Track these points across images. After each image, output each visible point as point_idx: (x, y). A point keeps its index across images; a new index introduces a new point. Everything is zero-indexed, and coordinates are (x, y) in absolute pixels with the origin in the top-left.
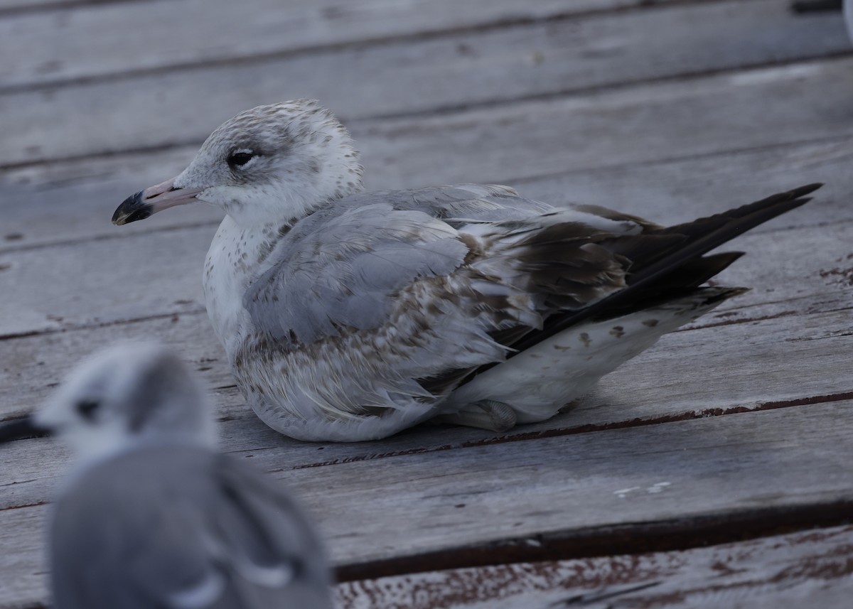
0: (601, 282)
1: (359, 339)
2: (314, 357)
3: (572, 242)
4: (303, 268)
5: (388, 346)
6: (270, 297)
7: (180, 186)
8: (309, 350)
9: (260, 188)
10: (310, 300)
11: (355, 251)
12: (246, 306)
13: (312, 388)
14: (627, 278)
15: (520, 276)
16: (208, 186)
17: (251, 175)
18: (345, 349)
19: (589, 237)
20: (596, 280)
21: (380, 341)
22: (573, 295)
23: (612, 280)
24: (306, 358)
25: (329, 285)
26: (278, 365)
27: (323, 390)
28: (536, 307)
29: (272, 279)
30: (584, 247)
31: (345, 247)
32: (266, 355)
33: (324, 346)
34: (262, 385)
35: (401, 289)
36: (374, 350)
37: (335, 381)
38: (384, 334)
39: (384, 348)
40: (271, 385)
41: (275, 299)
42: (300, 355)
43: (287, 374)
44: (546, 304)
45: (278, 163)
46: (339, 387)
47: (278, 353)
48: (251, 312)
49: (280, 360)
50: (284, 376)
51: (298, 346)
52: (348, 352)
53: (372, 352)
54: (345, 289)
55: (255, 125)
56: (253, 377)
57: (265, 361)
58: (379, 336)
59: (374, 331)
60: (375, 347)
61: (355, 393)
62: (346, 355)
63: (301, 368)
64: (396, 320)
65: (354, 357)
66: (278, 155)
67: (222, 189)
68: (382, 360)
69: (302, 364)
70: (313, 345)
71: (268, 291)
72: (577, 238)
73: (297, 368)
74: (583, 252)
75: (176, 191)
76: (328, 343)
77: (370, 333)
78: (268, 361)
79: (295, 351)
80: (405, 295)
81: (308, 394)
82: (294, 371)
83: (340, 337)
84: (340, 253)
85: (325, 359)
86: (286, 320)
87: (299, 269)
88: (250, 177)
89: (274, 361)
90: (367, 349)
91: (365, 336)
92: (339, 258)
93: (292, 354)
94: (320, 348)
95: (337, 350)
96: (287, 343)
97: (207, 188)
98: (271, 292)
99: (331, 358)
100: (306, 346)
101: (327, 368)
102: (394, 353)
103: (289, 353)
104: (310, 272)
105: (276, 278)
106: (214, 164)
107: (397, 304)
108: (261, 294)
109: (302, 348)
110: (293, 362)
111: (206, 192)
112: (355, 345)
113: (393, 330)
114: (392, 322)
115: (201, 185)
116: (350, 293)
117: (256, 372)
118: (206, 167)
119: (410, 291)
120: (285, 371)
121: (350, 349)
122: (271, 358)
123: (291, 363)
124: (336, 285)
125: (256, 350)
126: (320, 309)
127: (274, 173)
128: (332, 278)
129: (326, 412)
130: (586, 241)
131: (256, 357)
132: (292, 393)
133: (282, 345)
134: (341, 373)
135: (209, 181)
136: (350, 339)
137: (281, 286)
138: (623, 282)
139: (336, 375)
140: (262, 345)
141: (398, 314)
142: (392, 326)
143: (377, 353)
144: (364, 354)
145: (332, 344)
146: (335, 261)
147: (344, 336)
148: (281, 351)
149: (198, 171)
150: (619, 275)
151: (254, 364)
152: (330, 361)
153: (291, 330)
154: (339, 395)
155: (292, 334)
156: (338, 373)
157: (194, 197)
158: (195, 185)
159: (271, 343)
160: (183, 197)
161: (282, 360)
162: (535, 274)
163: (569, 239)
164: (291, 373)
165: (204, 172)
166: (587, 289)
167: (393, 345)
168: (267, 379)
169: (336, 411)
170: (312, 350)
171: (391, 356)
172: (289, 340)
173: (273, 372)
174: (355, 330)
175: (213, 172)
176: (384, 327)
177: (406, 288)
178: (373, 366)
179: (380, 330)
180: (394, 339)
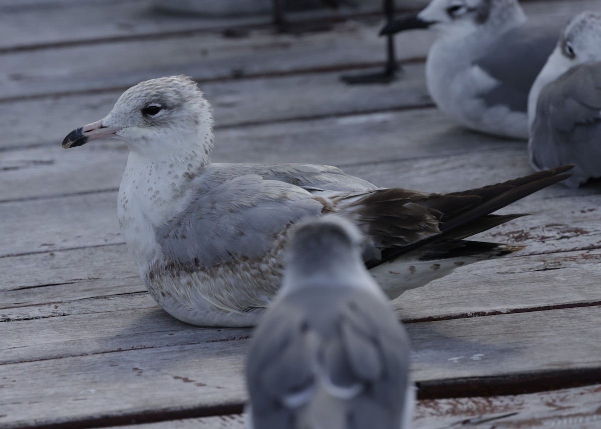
0: (422, 228)
1: (248, 266)
2: (213, 275)
3: (396, 201)
4: (205, 217)
5: (270, 271)
6: (179, 236)
7: (107, 125)
8: (209, 271)
9: (162, 130)
10: (213, 238)
11: (243, 207)
12: (158, 241)
13: (210, 295)
14: (440, 226)
15: (362, 225)
16: (125, 126)
17: (158, 122)
18: (237, 271)
19: (408, 198)
20: (418, 227)
21: (264, 267)
22: (402, 237)
23: (430, 227)
24: (206, 276)
25: (226, 229)
26: (184, 280)
27: (219, 296)
28: (376, 245)
29: (179, 224)
30: (406, 205)
31: (235, 204)
32: (175, 273)
33: (221, 269)
34: (171, 291)
35: (279, 233)
36: (260, 273)
37: (228, 290)
38: (267, 262)
39: (267, 271)
40: (178, 292)
41: (184, 237)
42: (202, 274)
43: (191, 286)
44: (383, 243)
45: (175, 114)
46: (232, 295)
47: (184, 272)
48: (162, 245)
49: (185, 276)
50: (188, 288)
51: (199, 268)
52: (240, 273)
53: (258, 274)
54: (238, 231)
55: (161, 88)
56: (164, 286)
57: (174, 277)
58: (263, 263)
59: (260, 260)
60: (260, 270)
61: (243, 298)
62: (238, 275)
63: (202, 282)
64: (276, 253)
65: (245, 278)
66: (175, 109)
67: (135, 129)
68: (265, 279)
69: (204, 280)
70: (212, 268)
71: (177, 232)
72: (400, 199)
73: (200, 282)
74: (406, 209)
75: (104, 129)
76: (224, 267)
77: (257, 262)
78: (176, 277)
79: (197, 271)
80: (282, 237)
81: (207, 298)
82: (196, 284)
83: (233, 263)
84: (232, 208)
85: (222, 277)
86: (192, 250)
87: (201, 218)
88: (157, 123)
89: (181, 277)
90: (254, 272)
91: (253, 263)
92: (232, 211)
93: (195, 273)
94: (218, 270)
95: (231, 272)
96: (191, 266)
97: (124, 128)
98: (180, 232)
99: (226, 276)
100: (206, 268)
101: (223, 283)
102: (274, 274)
103: (192, 272)
104: (210, 220)
105: (182, 224)
106: (131, 112)
107: (276, 243)
108: (172, 233)
109: (203, 269)
110: (196, 278)
111: (124, 130)
112: (246, 269)
113: (273, 260)
114: (273, 255)
115: (120, 125)
116: (242, 234)
117: (167, 283)
118: (125, 114)
119: (284, 234)
120: (189, 284)
121: (242, 272)
122: (179, 275)
123: (194, 279)
124: (232, 229)
125: (166, 268)
126: (221, 244)
127: (173, 120)
128: (228, 224)
129: (220, 310)
130: (407, 201)
131: (166, 274)
132: (194, 297)
133: (187, 267)
134: (233, 286)
135: (126, 123)
136: (242, 265)
137: (188, 229)
138: (438, 229)
139: (229, 287)
140: (171, 266)
141: (277, 249)
142: (273, 257)
143: (262, 274)
144: (252, 275)
145: (227, 268)
146: (229, 213)
147: (236, 262)
148: (186, 271)
149: (119, 116)
150: (435, 223)
151: (164, 278)
152: (225, 278)
153: (195, 258)
154: (231, 300)
155: (196, 261)
156: (231, 286)
157: (115, 133)
158: (117, 125)
159: (178, 265)
160: (108, 133)
161: (187, 276)
162: (373, 223)
163: (394, 200)
164: (194, 285)
165: (124, 117)
166: (412, 233)
167: (274, 269)
168: (175, 289)
169: (228, 309)
170: (211, 271)
171: (272, 276)
172: (193, 264)
173: (180, 284)
174: (245, 258)
175: (130, 117)
176: (267, 258)
177: (281, 232)
178: (258, 282)
179: (264, 259)
180: (274, 265)
